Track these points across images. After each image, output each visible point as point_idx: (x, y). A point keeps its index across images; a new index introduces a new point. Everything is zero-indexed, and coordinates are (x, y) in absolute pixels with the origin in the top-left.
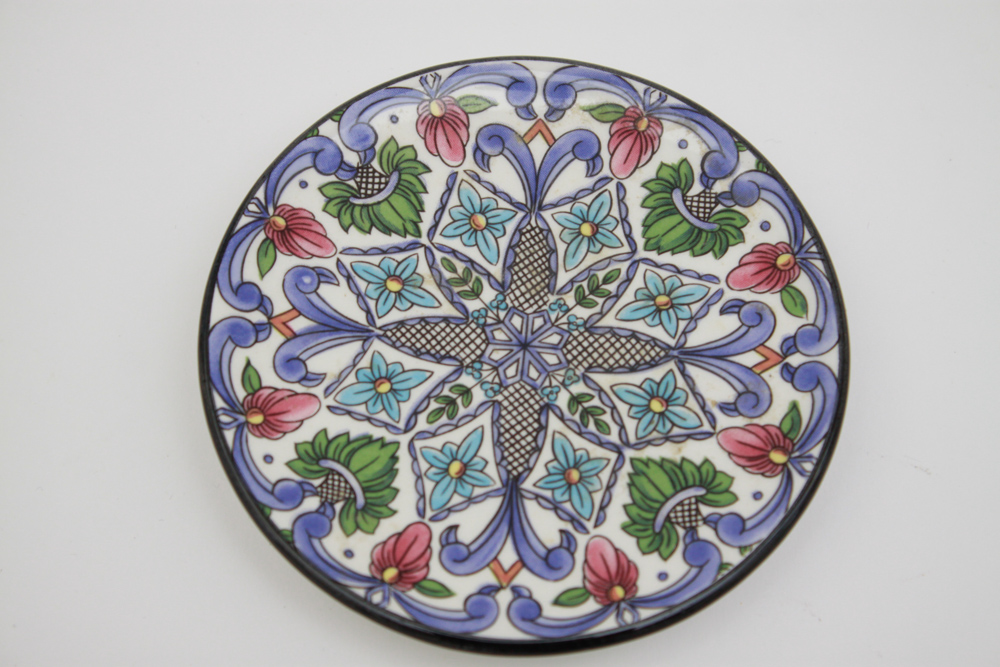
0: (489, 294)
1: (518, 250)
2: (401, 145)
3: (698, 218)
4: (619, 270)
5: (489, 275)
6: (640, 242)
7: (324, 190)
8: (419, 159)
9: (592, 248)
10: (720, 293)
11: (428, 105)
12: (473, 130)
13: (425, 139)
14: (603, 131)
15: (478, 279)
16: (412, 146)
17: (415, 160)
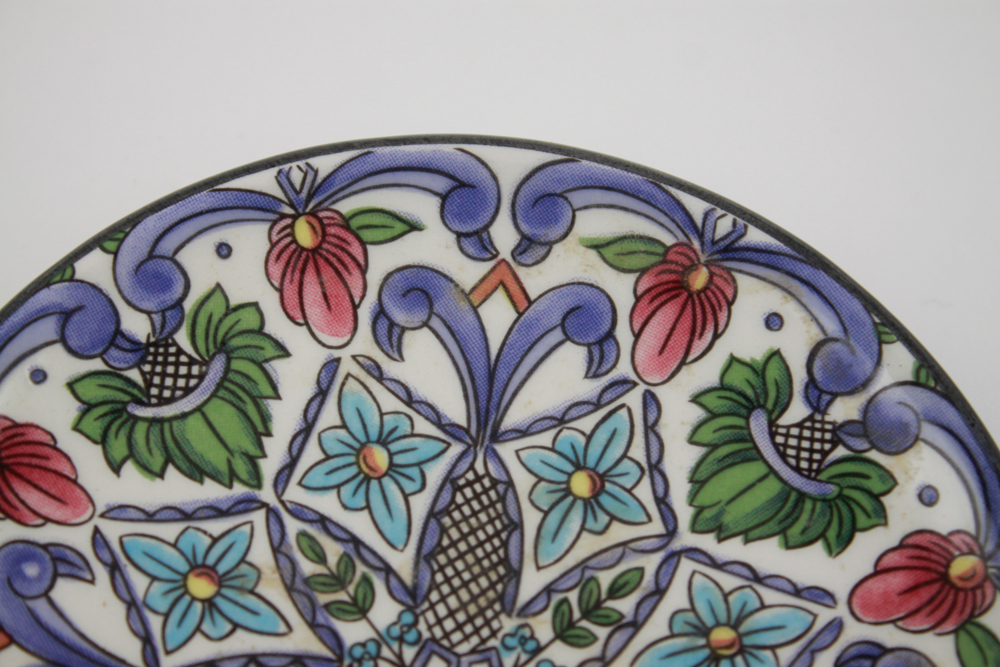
0: (385, 610)
1: (447, 521)
2: (233, 302)
3: (797, 469)
4: (641, 570)
5: (387, 570)
6: (684, 513)
7: (78, 387)
8: (268, 329)
9: (590, 524)
10: (836, 626)
11: (292, 226)
12: (375, 277)
13: (280, 290)
14: (621, 289)
15: (366, 579)
16: (255, 305)
17: (260, 331)
